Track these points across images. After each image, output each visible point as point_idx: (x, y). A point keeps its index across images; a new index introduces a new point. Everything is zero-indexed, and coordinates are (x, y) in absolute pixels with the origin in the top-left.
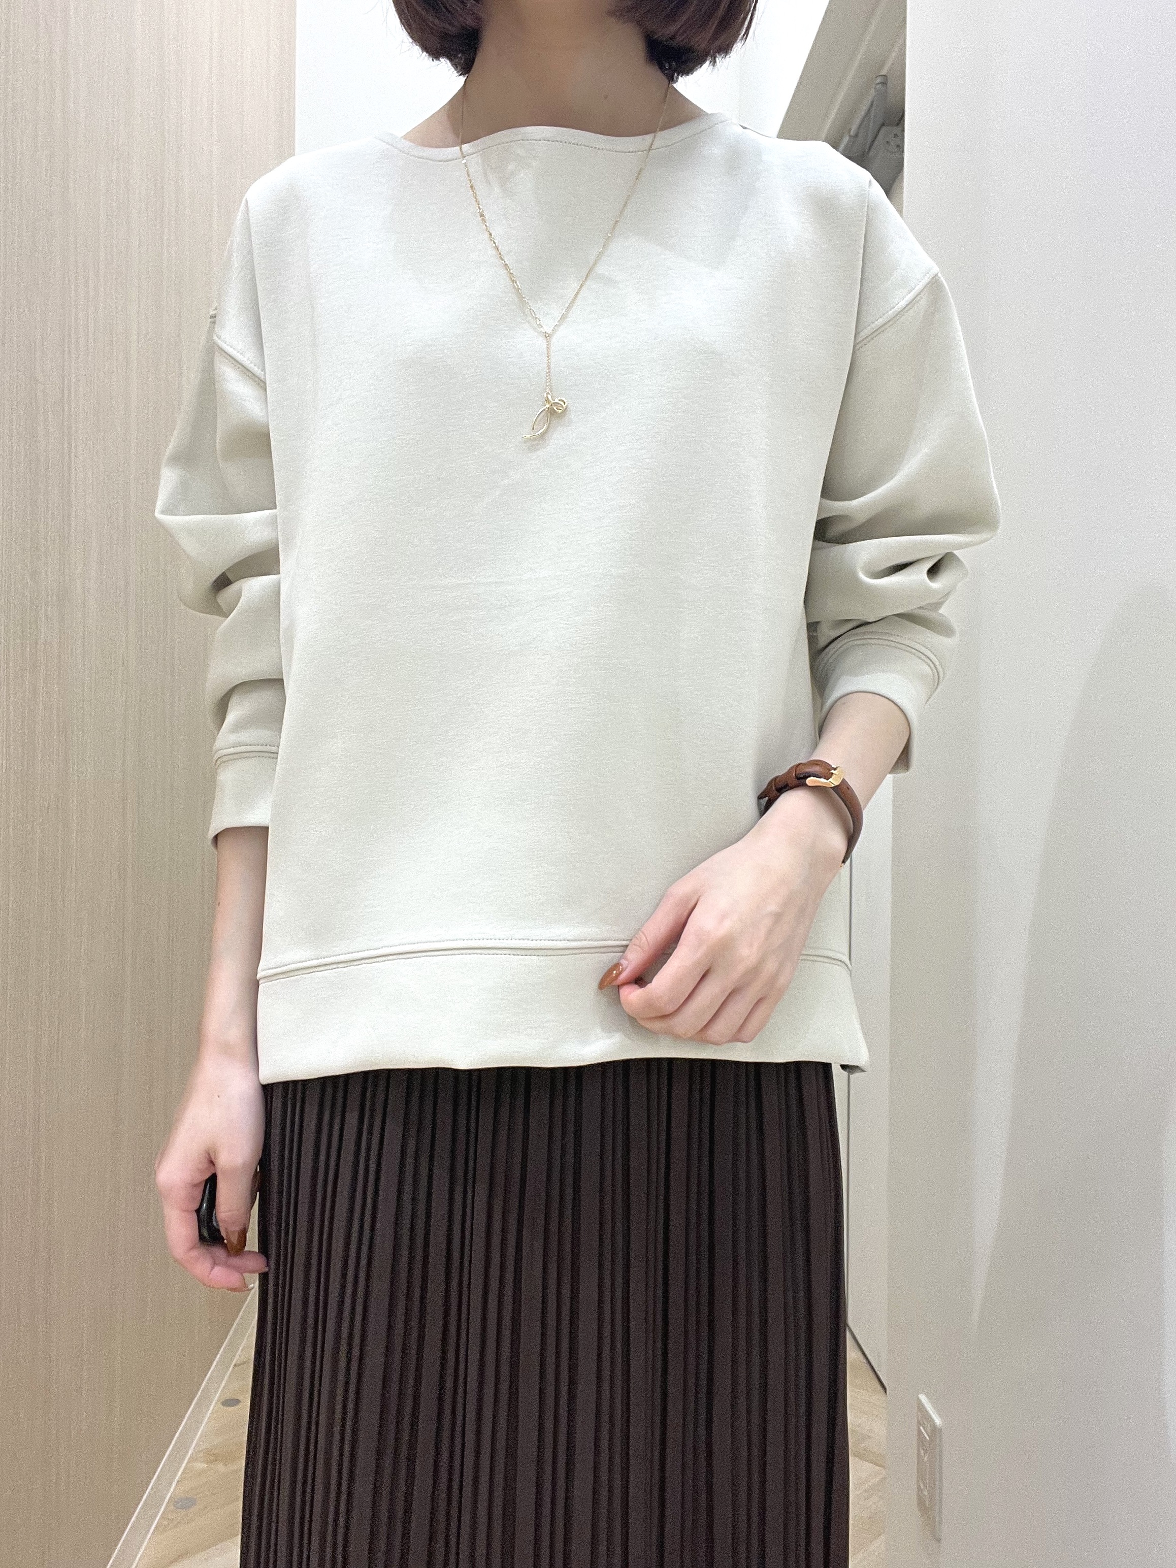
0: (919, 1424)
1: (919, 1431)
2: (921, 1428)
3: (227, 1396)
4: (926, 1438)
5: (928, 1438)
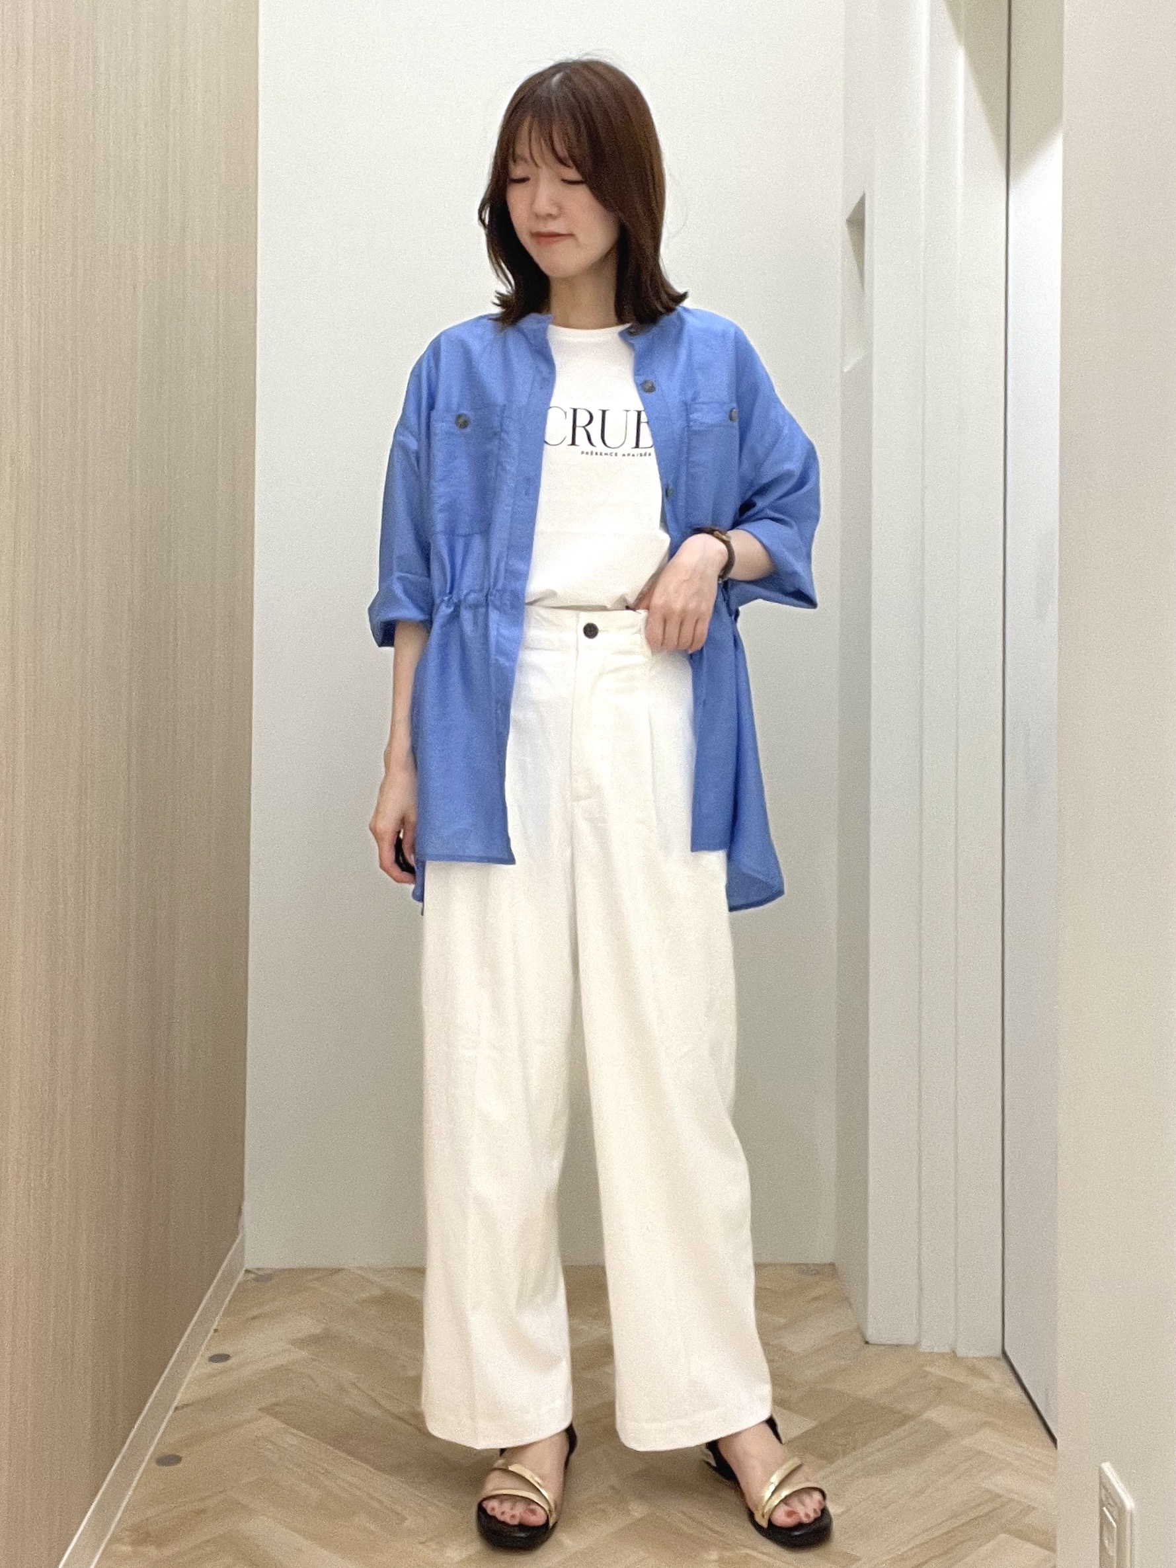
0: (1102, 1504)
1: (1102, 1513)
2: (1104, 1508)
3: (167, 1451)
4: (1113, 1527)
5: (1114, 1524)
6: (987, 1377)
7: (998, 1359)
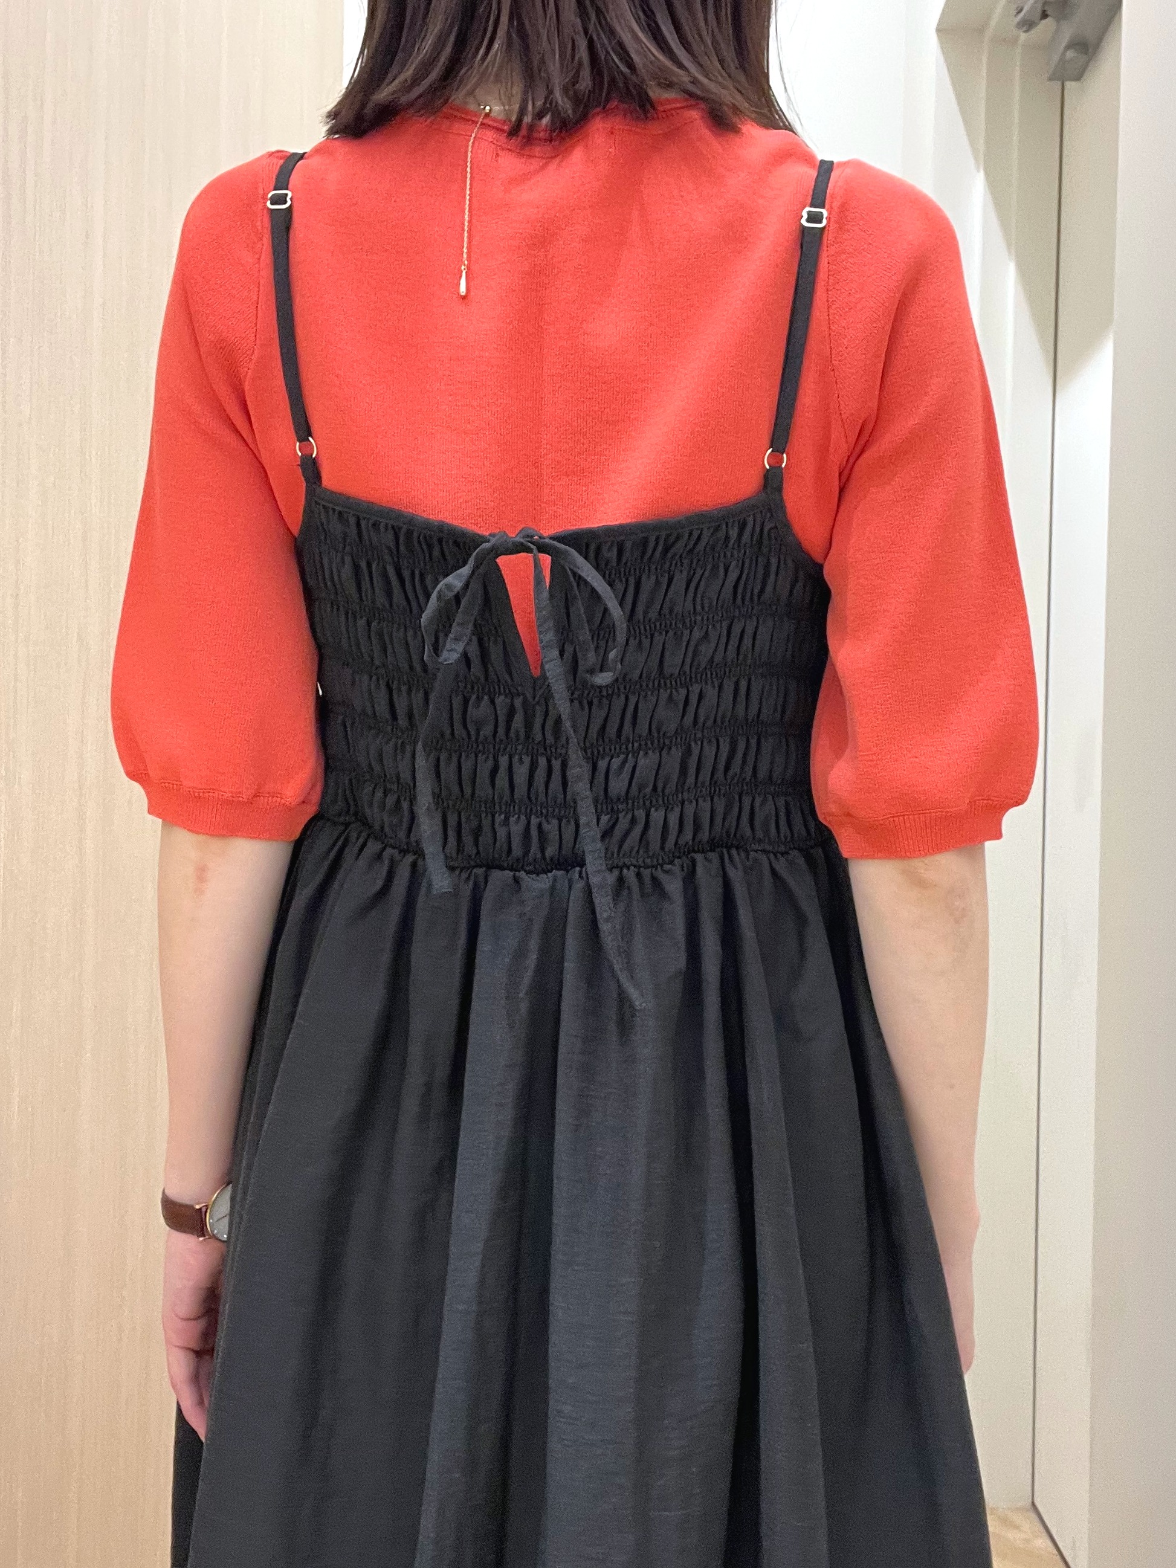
6: (1017, 1527)
7: (1028, 1511)
